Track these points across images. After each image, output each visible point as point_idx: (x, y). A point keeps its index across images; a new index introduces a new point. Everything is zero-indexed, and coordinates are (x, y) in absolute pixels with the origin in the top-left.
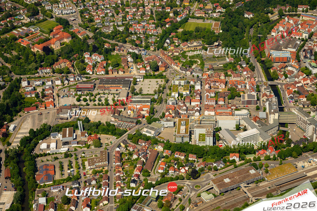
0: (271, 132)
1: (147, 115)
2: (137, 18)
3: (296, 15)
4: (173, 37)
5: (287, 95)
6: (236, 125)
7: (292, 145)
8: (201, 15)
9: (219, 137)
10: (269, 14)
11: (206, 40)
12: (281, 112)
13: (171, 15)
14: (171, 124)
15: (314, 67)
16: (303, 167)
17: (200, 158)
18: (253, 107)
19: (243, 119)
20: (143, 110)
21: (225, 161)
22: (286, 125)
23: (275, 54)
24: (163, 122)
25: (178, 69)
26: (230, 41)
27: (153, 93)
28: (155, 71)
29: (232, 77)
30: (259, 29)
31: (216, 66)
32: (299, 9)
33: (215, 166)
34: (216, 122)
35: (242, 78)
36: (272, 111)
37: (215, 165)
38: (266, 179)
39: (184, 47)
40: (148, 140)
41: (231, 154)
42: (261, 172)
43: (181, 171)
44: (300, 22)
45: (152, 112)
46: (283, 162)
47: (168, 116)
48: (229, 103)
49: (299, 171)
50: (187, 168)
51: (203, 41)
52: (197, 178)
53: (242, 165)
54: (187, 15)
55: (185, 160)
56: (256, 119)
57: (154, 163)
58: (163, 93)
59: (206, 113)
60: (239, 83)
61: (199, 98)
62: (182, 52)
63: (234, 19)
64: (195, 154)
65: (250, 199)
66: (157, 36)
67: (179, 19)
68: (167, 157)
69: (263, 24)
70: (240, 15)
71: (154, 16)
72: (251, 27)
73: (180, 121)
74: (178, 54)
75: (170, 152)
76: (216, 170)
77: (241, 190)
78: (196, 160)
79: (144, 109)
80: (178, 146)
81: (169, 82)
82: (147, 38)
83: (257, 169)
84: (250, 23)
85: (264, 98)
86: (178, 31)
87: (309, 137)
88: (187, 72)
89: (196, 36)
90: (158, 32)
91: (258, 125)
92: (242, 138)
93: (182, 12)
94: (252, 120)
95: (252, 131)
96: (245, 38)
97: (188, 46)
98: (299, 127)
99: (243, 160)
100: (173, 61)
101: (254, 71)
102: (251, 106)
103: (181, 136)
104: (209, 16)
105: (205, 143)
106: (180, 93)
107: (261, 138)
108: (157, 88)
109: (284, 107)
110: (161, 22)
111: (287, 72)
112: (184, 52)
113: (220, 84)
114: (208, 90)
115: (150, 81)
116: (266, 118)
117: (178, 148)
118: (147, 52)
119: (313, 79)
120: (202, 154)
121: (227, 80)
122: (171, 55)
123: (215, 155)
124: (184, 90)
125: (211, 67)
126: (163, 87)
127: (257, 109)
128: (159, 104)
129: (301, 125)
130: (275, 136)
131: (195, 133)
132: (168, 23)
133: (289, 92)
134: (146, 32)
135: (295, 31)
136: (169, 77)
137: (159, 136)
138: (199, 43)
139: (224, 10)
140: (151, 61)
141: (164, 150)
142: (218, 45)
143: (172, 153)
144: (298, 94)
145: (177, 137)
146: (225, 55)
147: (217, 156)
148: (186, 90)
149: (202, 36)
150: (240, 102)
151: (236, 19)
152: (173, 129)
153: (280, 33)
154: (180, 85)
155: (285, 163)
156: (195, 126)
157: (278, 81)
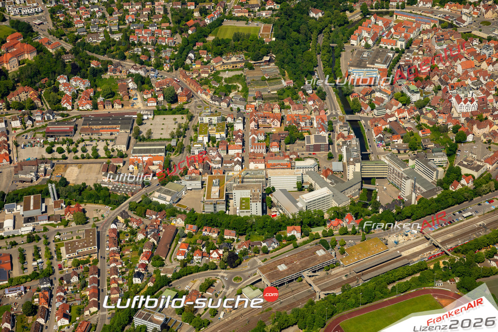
0: (350, 193)
1: (159, 171)
2: (142, 20)
3: (387, 13)
4: (198, 49)
5: (374, 135)
6: (297, 183)
7: (381, 210)
8: (243, 14)
9: (272, 202)
10: (347, 12)
11: (251, 53)
12: (364, 162)
13: (196, 14)
14: (198, 184)
15: (413, 92)
16: (397, 243)
17: (241, 235)
18: (323, 154)
19: (307, 173)
20: (153, 165)
21: (279, 239)
22: (372, 181)
23: (356, 73)
24: (185, 182)
25: (207, 98)
26: (287, 54)
27: (169, 137)
28: (172, 103)
29: (291, 109)
30: (332, 34)
31: (267, 93)
32: (391, 3)
33: (265, 246)
34: (267, 179)
35: (306, 111)
36: (352, 160)
37: (264, 244)
38: (341, 263)
39: (217, 64)
40: (161, 211)
41: (289, 228)
42: (333, 253)
43: (213, 255)
44: (393, 24)
45: (168, 166)
46: (367, 236)
47: (192, 172)
48: (286, 150)
49: (391, 250)
50: (221, 252)
51: (245, 55)
52: (234, 268)
53: (305, 243)
54: (221, 14)
55: (218, 240)
56: (327, 172)
57: (170, 246)
58: (184, 137)
59: (252, 166)
60: (302, 118)
61: (241, 144)
62: (213, 73)
63: (293, 19)
64: (234, 229)
65: (318, 294)
66: (174, 48)
67: (209, 22)
68: (190, 236)
69: (337, 27)
70: (302, 14)
71: (169, 16)
72: (321, 32)
73: (211, 179)
74: (207, 75)
75: (195, 227)
76: (266, 252)
77: (304, 282)
78: (236, 238)
79: (154, 162)
80: (208, 218)
81: (194, 119)
82: (158, 51)
83: (328, 248)
84: (319, 26)
85: (339, 140)
86: (207, 39)
87: (406, 197)
88: (222, 103)
89: (234, 47)
90: (175, 42)
91: (330, 181)
92: (306, 203)
93: (212, 10)
94: (321, 175)
95: (321, 192)
96: (310, 50)
97: (223, 62)
98: (392, 183)
99: (308, 236)
100: (200, 86)
101: (325, 99)
102: (319, 154)
103: (213, 202)
104: (255, 16)
105: (249, 212)
106: (211, 135)
107: (334, 202)
108: (174, 129)
109: (370, 154)
110: (181, 26)
111: (374, 100)
112: (216, 73)
113: (272, 121)
114: (254, 130)
115: (164, 119)
116: (343, 172)
117: (207, 221)
118: (158, 73)
119: (412, 111)
120: (244, 228)
121: (283, 114)
122: (197, 77)
123: (264, 229)
124: (217, 132)
125: (259, 95)
126: (184, 127)
127: (329, 158)
128: (178, 154)
129: (394, 180)
130: (356, 198)
131: (234, 197)
132: (191, 27)
133: (377, 130)
134: (157, 41)
135: (385, 38)
136: (193, 112)
137: (179, 203)
138: (240, 57)
139: (278, 7)
140: (166, 87)
141: (185, 225)
142: (269, 61)
143: (198, 229)
144: (391, 133)
145: (207, 204)
146: (281, 76)
147: (268, 232)
148: (221, 131)
149: (244, 47)
150: (303, 147)
151: (297, 20)
152: (200, 192)
153: (363, 40)
154: (211, 124)
155: (370, 238)
156: (234, 187)
157: (361, 115)
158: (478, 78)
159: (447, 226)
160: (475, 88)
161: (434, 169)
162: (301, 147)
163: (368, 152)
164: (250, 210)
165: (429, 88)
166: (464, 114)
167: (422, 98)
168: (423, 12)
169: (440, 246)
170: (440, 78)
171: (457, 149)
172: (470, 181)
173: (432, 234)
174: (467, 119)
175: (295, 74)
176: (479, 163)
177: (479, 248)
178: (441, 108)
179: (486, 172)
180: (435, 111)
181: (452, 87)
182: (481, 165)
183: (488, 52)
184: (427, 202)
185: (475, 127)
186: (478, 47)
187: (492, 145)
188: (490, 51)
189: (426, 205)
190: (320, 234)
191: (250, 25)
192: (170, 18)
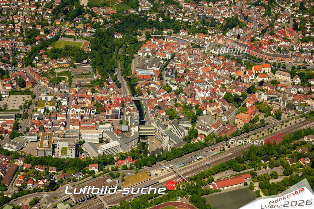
0: (131, 145)
1: (10, 130)
2: (5, 35)
3: (161, 37)
4: (42, 54)
5: (149, 110)
6: (99, 138)
7: (149, 155)
8: (72, 34)
9: (82, 150)
10: (138, 36)
11: (75, 58)
12: (141, 126)
13: (42, 33)
14: (35, 138)
15: (173, 84)
16: (156, 175)
17: (60, 170)
18: (117, 121)
19: (106, 132)
20: (6, 126)
21: (84, 173)
22: (146, 137)
23: (140, 72)
24: (27, 137)
25: (45, 85)
26: (98, 59)
27: (18, 108)
28: (22, 87)
29: (99, 93)
30: (127, 49)
31: (84, 83)
32: (164, 32)
33: (74, 177)
34: (80, 136)
35: (108, 94)
36: (133, 124)
37: (74, 176)
38: (122, 187)
39: (53, 64)
40: (8, 155)
41: (90, 165)
42: (117, 181)
43: (40, 183)
44: (164, 44)
45: (16, 127)
46: (139, 170)
47: (32, 131)
48: (94, 118)
49: (153, 179)
50: (45, 181)
51: (72, 59)
52: (53, 191)
53: (100, 175)
54: (58, 33)
55: (45, 173)
56: (118, 132)
57: (13, 177)
58: (29, 109)
59: (71, 127)
60: (105, 98)
61: (65, 114)
62: (50, 69)
63: (103, 38)
64: (55, 166)
65: (105, 206)
66: (25, 53)
67: (50, 38)
68: (27, 171)
69: (131, 44)
70: (109, 35)
71: (24, 33)
72: (120, 47)
73: (43, 136)
74: (46, 71)
75: (30, 165)
76: (75, 181)
77: (97, 199)
78: (56, 172)
79: (7, 124)
81: (36, 97)
82: (15, 55)
83: (114, 178)
84: (119, 43)
85: (127, 112)
86: (48, 48)
87: (165, 147)
88: (54, 88)
89: (65, 54)
90: (27, 49)
91: (120, 137)
92: (103, 150)
93: (53, 31)
94: (114, 134)
95: (113, 143)
96: (113, 57)
97: (57, 63)
98: (158, 139)
99: (102, 170)
100: (41, 77)
101: (120, 88)
102: (115, 120)
103: (44, 150)
104: (80, 36)
105: (67, 156)
106: (47, 108)
107: (121, 150)
108: (23, 103)
109: (146, 121)
110: (31, 39)
111: (150, 89)
112: (52, 69)
113: (86, 100)
114: (74, 105)
115: (16, 97)
116: (128, 132)
117: (38, 161)
118: (14, 69)
119: (172, 96)
120: (62, 166)
121: (94, 95)
122: (39, 71)
123: (75, 166)
124: (50, 106)
125: (79, 84)
126: (29, 102)
127: (120, 123)
128: (24, 119)
129: (159, 137)
130: (135, 148)
131: (58, 146)
132: (38, 40)
133: (150, 107)
134: (14, 48)
135: (159, 52)
136: (36, 93)
137: (22, 150)
138: (68, 60)
139: (94, 30)
140: (19, 77)
141: (24, 164)
142: (87, 63)
143: (32, 167)
144: (159, 109)
145: (40, 151)
146: (93, 73)
147: (77, 168)
148: (53, 105)
149: (71, 54)
150: (105, 116)
151: (106, 39)
152: (36, 143)
153: (146, 53)
154: (46, 101)
155: (140, 172)
156: (58, 140)
157: (142, 97)
158: (211, 77)
159: (187, 165)
160: (210, 83)
161: (183, 131)
162: (104, 116)
163: (145, 120)
164: (67, 155)
165: (183, 83)
166: (202, 98)
167: (179, 89)
168: (182, 38)
169: (182, 176)
170: (190, 77)
171: (197, 119)
172: (203, 138)
173: (178, 169)
174: (204, 101)
175: (102, 72)
176: (208, 127)
177: (203, 177)
178: (189, 95)
179: (212, 132)
180: (186, 96)
181: (197, 82)
182: (210, 128)
183: (218, 63)
184: (176, 150)
185: (208, 106)
186: (212, 59)
187: (217, 117)
188: (219, 62)
189: (175, 152)
190: (110, 170)
191: (76, 41)
192: (25, 35)
